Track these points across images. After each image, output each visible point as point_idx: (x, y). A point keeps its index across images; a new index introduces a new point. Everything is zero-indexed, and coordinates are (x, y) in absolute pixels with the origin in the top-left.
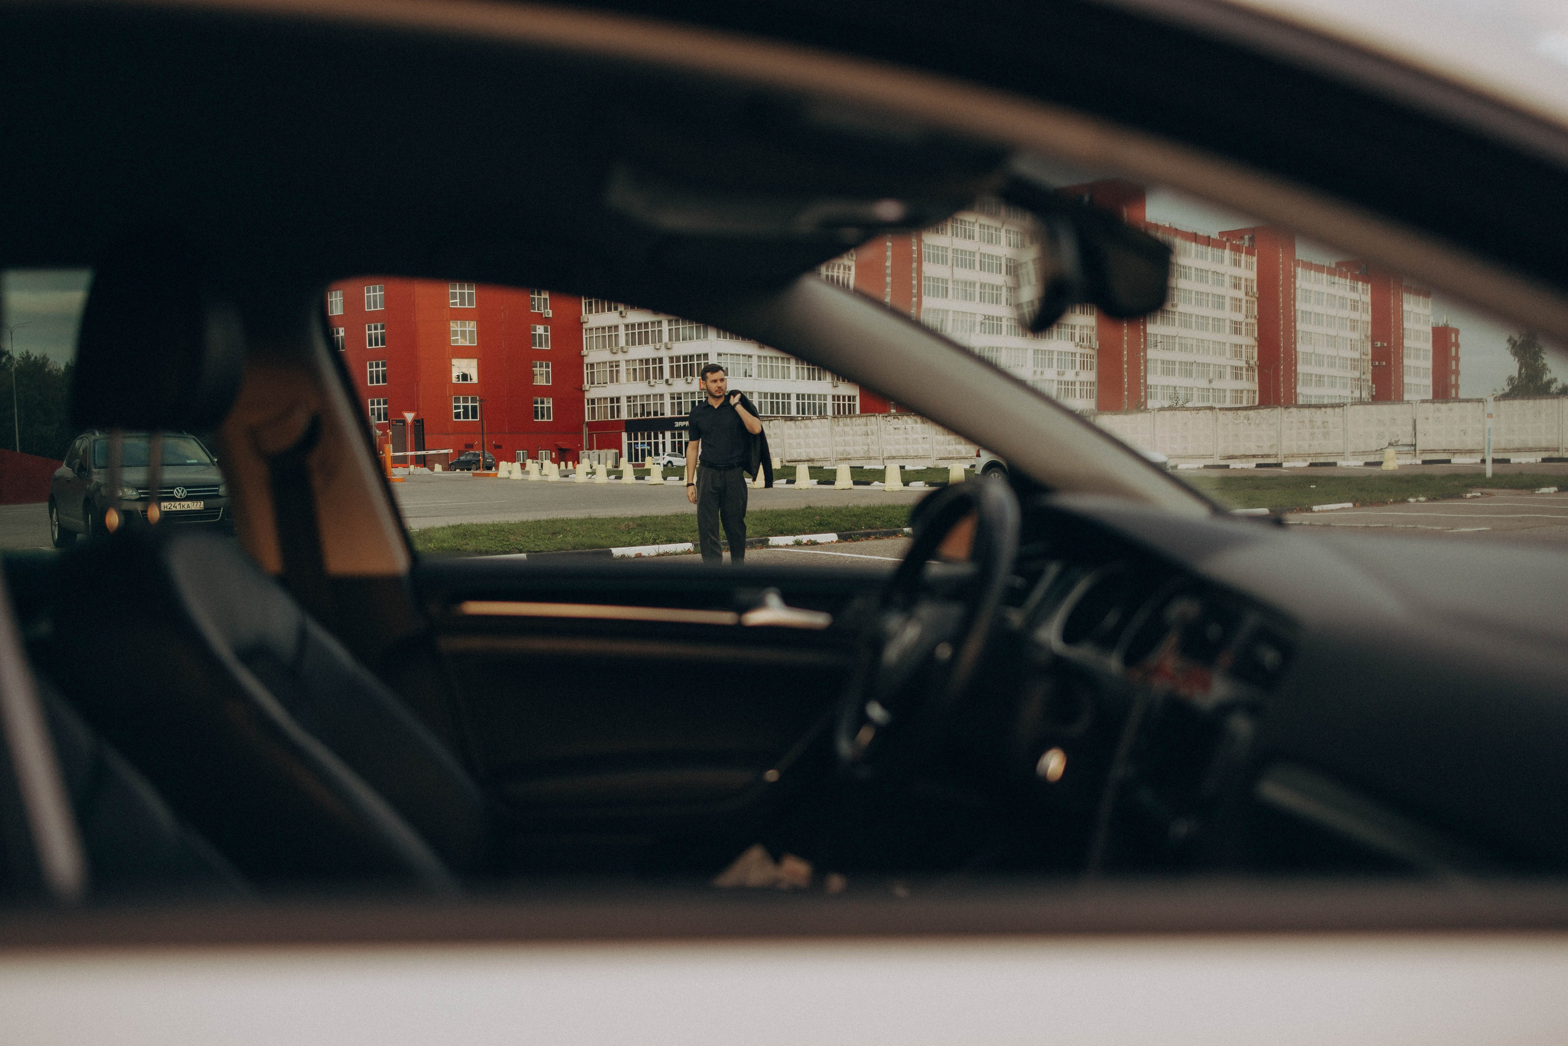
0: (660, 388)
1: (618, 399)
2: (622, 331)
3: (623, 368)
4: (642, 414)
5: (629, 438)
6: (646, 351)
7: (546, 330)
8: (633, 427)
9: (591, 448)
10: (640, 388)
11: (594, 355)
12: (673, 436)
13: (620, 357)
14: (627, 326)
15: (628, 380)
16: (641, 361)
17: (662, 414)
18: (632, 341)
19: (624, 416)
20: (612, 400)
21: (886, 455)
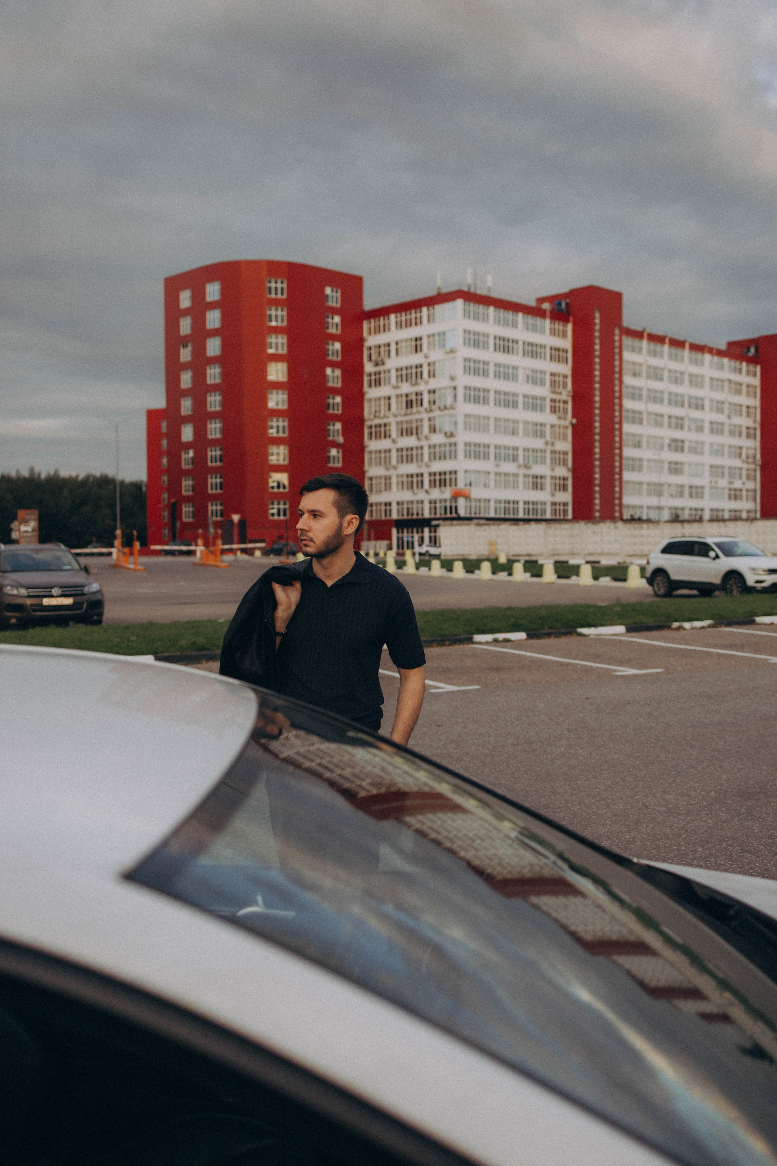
0: (421, 495)
1: (390, 504)
2: (394, 454)
3: (394, 481)
4: (408, 515)
5: (398, 533)
6: (411, 468)
7: (338, 452)
8: (401, 524)
9: (369, 539)
10: (406, 496)
11: (373, 471)
12: (430, 532)
13: (392, 473)
14: (398, 450)
15: (398, 489)
16: (408, 476)
17: (422, 515)
18: (400, 460)
19: (395, 516)
20: (386, 504)
21: (586, 552)
